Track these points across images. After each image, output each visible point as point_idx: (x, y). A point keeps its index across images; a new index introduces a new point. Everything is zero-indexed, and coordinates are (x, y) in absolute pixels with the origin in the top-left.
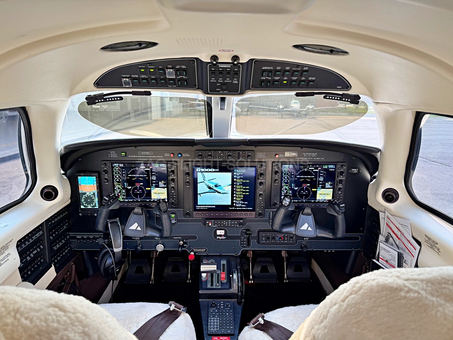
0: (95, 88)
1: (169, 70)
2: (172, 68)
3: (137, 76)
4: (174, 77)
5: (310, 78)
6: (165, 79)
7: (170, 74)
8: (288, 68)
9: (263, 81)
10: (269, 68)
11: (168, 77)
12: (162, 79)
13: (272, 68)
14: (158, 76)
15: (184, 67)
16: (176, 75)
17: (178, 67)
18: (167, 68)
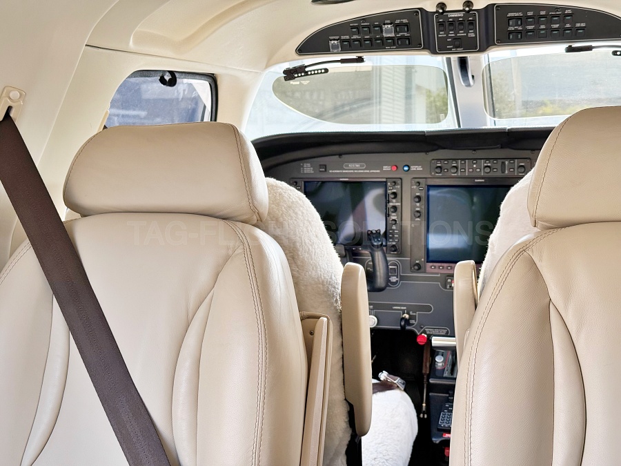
0: (297, 56)
1: (386, 26)
2: (391, 24)
3: (348, 37)
4: (393, 35)
5: (578, 25)
6: (382, 39)
7: (388, 31)
8: (543, 13)
9: (511, 32)
10: (516, 14)
11: (385, 35)
12: (377, 39)
13: (521, 14)
14: (372, 35)
15: (405, 21)
16: (396, 32)
17: (398, 22)
18: (384, 24)
